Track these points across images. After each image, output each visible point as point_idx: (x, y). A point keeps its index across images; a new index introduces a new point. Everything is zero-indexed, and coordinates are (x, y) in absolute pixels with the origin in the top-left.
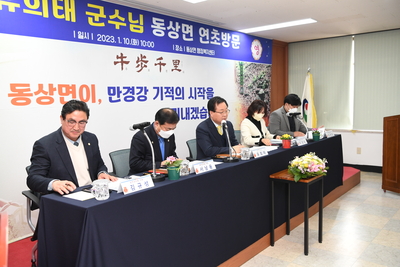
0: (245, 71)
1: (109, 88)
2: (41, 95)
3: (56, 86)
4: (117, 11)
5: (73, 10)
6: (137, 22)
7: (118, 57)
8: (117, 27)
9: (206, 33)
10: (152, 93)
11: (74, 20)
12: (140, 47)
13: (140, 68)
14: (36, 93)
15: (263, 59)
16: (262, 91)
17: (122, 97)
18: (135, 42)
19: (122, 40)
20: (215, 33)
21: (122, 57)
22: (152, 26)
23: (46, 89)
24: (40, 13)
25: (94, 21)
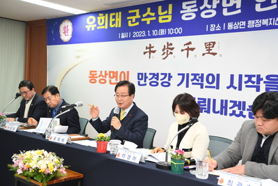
1: (139, 74)
2: (101, 77)
3: (108, 72)
4: (149, 9)
5: (120, 20)
6: (166, 12)
7: (147, 48)
8: (148, 23)
10: (176, 79)
11: (120, 26)
12: (167, 35)
13: (165, 55)
14: (99, 76)
17: (148, 82)
18: (162, 32)
19: (151, 33)
21: (150, 47)
22: (182, 12)
23: (103, 74)
24: (103, 27)
25: (132, 22)
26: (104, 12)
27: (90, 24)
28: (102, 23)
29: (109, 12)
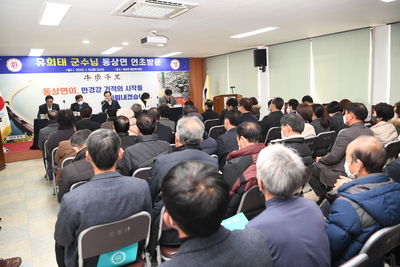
0: (166, 76)
1: (82, 88)
3: (59, 89)
4: (85, 59)
5: (65, 62)
6: (95, 61)
8: (85, 65)
9: (136, 61)
11: (66, 65)
12: (96, 71)
13: (97, 79)
14: (53, 91)
15: (181, 69)
16: (181, 85)
17: (88, 91)
19: (87, 70)
20: (142, 60)
21: (88, 76)
22: (103, 62)
23: (56, 90)
24: (52, 65)
25: (74, 64)
26: (52, 57)
27: (40, 63)
28: (51, 63)
29: (56, 57)
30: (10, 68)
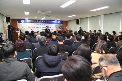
0: (57, 25)
3: (32, 27)
4: (38, 20)
9: (50, 21)
10: (41, 27)
13: (40, 25)
15: (61, 23)
16: (61, 27)
17: (38, 28)
19: (38, 23)
22: (42, 21)
25: (35, 21)
27: (28, 21)
29: (31, 20)
30: (22, 22)
